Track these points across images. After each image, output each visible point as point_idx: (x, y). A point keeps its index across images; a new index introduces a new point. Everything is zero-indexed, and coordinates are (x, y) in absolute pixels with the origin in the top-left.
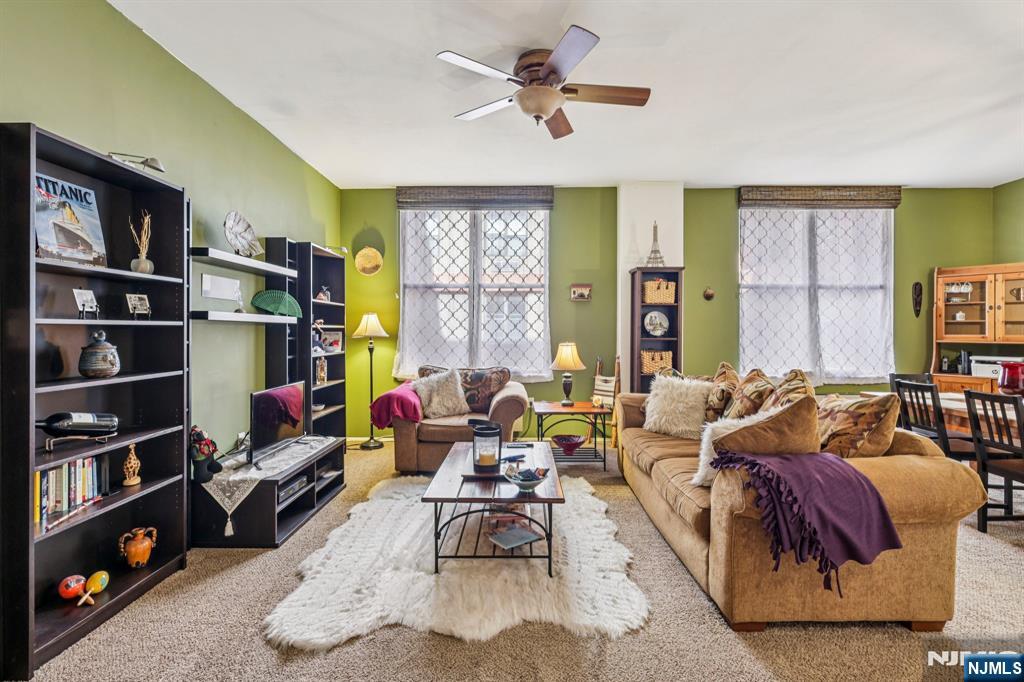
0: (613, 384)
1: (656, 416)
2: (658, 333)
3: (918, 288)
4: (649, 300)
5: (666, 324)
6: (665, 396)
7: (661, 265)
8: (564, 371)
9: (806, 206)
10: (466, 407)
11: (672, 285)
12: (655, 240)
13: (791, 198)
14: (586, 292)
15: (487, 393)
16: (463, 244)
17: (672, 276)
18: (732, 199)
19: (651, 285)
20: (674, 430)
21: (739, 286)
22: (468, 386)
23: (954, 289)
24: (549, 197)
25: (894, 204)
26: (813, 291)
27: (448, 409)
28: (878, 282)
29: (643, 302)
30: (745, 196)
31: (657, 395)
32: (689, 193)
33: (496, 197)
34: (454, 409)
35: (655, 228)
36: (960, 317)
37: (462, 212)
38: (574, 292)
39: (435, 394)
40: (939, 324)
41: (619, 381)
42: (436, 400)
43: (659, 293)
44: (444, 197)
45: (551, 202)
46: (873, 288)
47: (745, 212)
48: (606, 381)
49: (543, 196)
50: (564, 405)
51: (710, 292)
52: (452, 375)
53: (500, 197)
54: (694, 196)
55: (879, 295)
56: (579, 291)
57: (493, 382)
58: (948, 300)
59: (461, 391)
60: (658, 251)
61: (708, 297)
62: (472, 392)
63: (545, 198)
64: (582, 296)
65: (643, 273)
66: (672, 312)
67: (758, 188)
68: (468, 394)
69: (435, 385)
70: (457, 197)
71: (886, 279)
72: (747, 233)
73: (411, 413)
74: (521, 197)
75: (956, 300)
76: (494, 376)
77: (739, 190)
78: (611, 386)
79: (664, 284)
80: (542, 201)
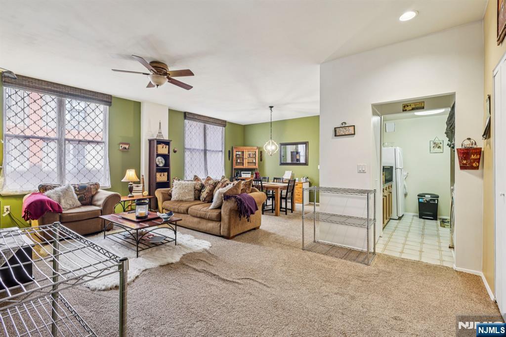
0: (141, 187)
1: (177, 195)
2: (161, 165)
3: (229, 151)
4: (159, 152)
5: (164, 162)
6: (180, 188)
7: (162, 139)
8: (129, 182)
9: (204, 122)
10: (79, 203)
11: (167, 146)
12: (160, 128)
13: (200, 119)
14: (127, 147)
15: (90, 195)
16: (53, 114)
17: (167, 143)
18: (183, 115)
19: (160, 146)
20: (184, 199)
21: (184, 148)
22: (78, 193)
23: (238, 153)
24: (110, 100)
25: (225, 126)
26: (205, 151)
27: (70, 205)
28: (221, 149)
29: (157, 153)
30: (186, 115)
31: (176, 188)
32: (170, 110)
33: (79, 94)
34: (73, 205)
35: (160, 123)
36: (239, 161)
37: (53, 97)
38: (121, 147)
39: (62, 198)
40: (234, 162)
41: (144, 186)
42: (63, 201)
43: (163, 150)
44: (44, 87)
45: (111, 103)
46: (219, 151)
47: (186, 121)
48: (137, 186)
49: (107, 99)
50: (130, 197)
51: (176, 150)
52: (69, 187)
53: (82, 95)
54: (172, 112)
55: (220, 153)
56: (124, 146)
57: (92, 190)
58: (236, 156)
59: (75, 195)
60: (161, 133)
61: (175, 152)
62: (81, 195)
63: (107, 100)
64: (126, 148)
65: (157, 141)
66: (166, 157)
67: (191, 113)
68: (79, 196)
69: (61, 194)
70: (53, 89)
71: (222, 149)
72: (187, 129)
73: (57, 209)
74: (94, 97)
75: (238, 156)
76: (92, 187)
77: (185, 113)
78: (141, 188)
79: (165, 146)
80: (106, 102)
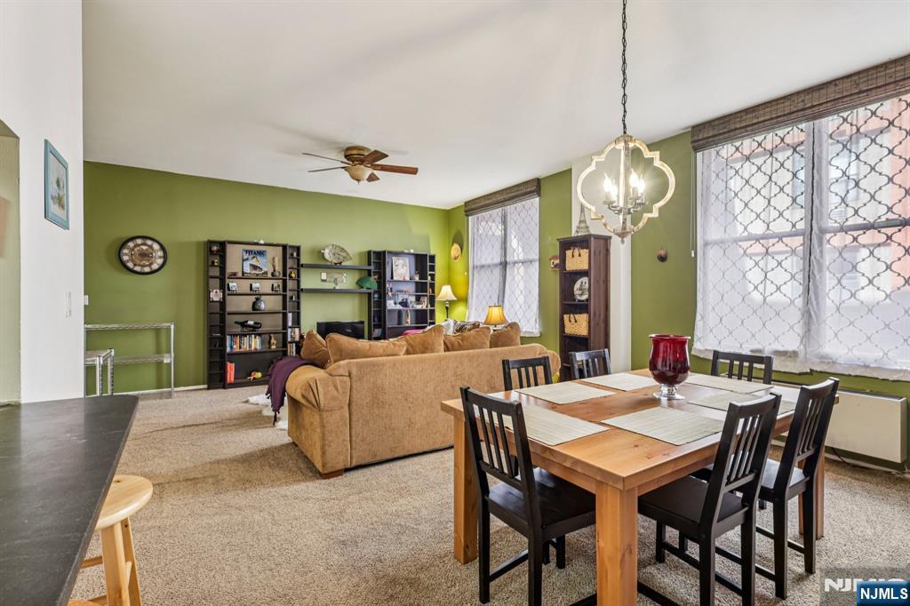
2: (584, 297)
4: (567, 267)
11: (586, 251)
13: (755, 121)
17: (584, 244)
19: (568, 254)
24: (534, 188)
29: (565, 269)
38: (553, 263)
43: (574, 261)
51: (662, 253)
56: (556, 262)
61: (663, 259)
67: (711, 123)
79: (577, 252)
